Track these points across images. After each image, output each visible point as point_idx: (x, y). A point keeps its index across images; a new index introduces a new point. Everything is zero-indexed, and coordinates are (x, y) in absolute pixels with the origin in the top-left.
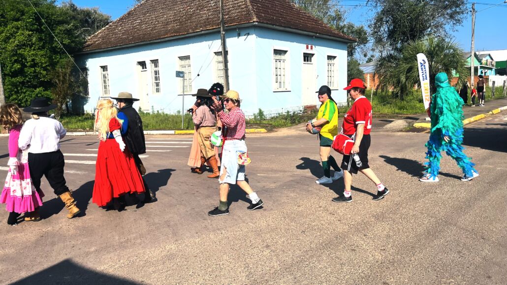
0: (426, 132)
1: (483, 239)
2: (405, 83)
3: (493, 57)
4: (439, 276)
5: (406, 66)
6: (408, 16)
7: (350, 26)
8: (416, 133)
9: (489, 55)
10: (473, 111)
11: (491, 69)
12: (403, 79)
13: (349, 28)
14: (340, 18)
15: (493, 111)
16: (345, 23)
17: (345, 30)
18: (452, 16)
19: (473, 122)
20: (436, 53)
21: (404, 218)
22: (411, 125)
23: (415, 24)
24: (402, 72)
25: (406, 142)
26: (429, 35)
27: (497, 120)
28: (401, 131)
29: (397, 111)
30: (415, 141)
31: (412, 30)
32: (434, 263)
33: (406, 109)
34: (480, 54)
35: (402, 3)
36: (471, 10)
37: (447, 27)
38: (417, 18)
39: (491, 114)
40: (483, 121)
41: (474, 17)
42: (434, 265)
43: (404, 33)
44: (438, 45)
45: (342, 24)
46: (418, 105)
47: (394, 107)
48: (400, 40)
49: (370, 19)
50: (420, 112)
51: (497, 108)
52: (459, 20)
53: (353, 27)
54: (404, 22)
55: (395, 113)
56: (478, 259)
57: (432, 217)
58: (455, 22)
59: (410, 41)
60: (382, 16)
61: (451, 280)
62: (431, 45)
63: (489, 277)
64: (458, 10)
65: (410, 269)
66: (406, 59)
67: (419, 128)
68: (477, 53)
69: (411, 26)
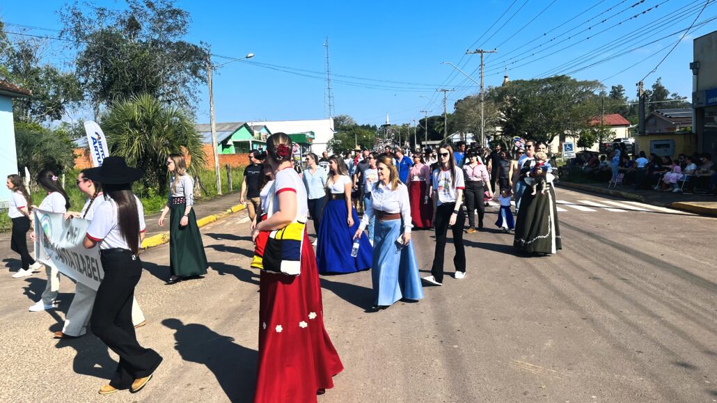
3: (269, 129)
7: (50, 72)
9: (265, 127)
10: (206, 209)
13: (48, 73)
14: (31, 55)
15: (233, 208)
16: (40, 65)
17: (42, 76)
18: (195, 72)
20: (153, 121)
26: (163, 94)
34: (253, 125)
35: (118, 43)
37: (186, 84)
39: (230, 213)
45: (33, 66)
49: (69, 61)
53: (56, 73)
58: (197, 79)
60: (85, 59)
68: (249, 124)
69: (133, 80)
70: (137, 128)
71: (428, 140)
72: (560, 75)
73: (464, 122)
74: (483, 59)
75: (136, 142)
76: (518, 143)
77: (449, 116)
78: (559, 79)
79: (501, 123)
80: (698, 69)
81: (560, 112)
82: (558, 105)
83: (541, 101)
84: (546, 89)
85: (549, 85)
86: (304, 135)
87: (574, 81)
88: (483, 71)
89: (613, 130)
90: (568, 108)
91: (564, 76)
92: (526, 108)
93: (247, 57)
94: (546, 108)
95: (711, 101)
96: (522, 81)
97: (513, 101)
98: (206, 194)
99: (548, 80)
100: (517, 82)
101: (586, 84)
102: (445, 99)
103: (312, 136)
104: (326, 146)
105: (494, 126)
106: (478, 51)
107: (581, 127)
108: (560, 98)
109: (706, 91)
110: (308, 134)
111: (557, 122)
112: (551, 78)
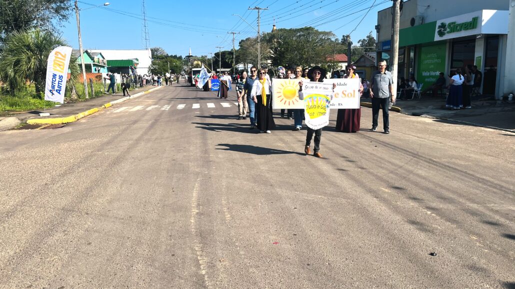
0: (40, 128)
1: (87, 214)
2: (14, 76)
3: (104, 56)
4: (43, 257)
5: (12, 59)
6: (10, 4)
8: (30, 130)
9: (101, 54)
10: (88, 105)
11: (103, 67)
12: (11, 72)
15: (106, 105)
18: (57, 11)
19: (88, 116)
20: (44, 46)
21: (11, 216)
22: (24, 122)
23: (19, 14)
24: (9, 65)
25: (18, 140)
26: (34, 27)
27: (108, 113)
28: (13, 129)
29: (8, 108)
30: (28, 138)
31: (16, 20)
32: (39, 248)
33: (19, 106)
34: (92, 52)
36: (74, 7)
37: (54, 21)
38: (20, 8)
39: (104, 108)
40: (97, 114)
41: (78, 15)
42: (39, 249)
43: (7, 22)
44: (45, 39)
46: (32, 101)
47: (4, 104)
48: (4, 29)
50: (35, 108)
51: (109, 102)
52: (65, 16)
54: (6, 10)
55: (5, 111)
56: (81, 232)
57: (40, 207)
58: (61, 17)
59: (15, 32)
61: (55, 257)
62: (37, 38)
63: (90, 244)
64: (62, 5)
65: (14, 261)
66: (11, 51)
67: (33, 125)
68: (89, 51)
69: (14, 16)
70: (32, 51)
71: (221, 68)
72: (308, 27)
73: (246, 56)
74: (260, 14)
75: (33, 60)
76: (281, 71)
77: (236, 51)
78: (308, 30)
79: (271, 58)
80: (379, 29)
81: (308, 52)
82: (307, 47)
83: (296, 43)
84: (300, 36)
85: (301, 33)
86: (132, 61)
87: (317, 31)
88: (260, 21)
89: (340, 64)
90: (313, 49)
91: (310, 27)
92: (287, 48)
93: (104, 5)
94: (300, 49)
95: (384, 48)
96: (285, 30)
97: (278, 42)
98: (79, 97)
99: (301, 30)
100: (281, 30)
101: (325, 33)
102: (234, 39)
103: (137, 62)
104: (147, 69)
105: (267, 60)
106: (256, 8)
107: (321, 62)
108: (308, 41)
109: (383, 42)
110: (134, 60)
111: (307, 58)
112: (302, 28)
